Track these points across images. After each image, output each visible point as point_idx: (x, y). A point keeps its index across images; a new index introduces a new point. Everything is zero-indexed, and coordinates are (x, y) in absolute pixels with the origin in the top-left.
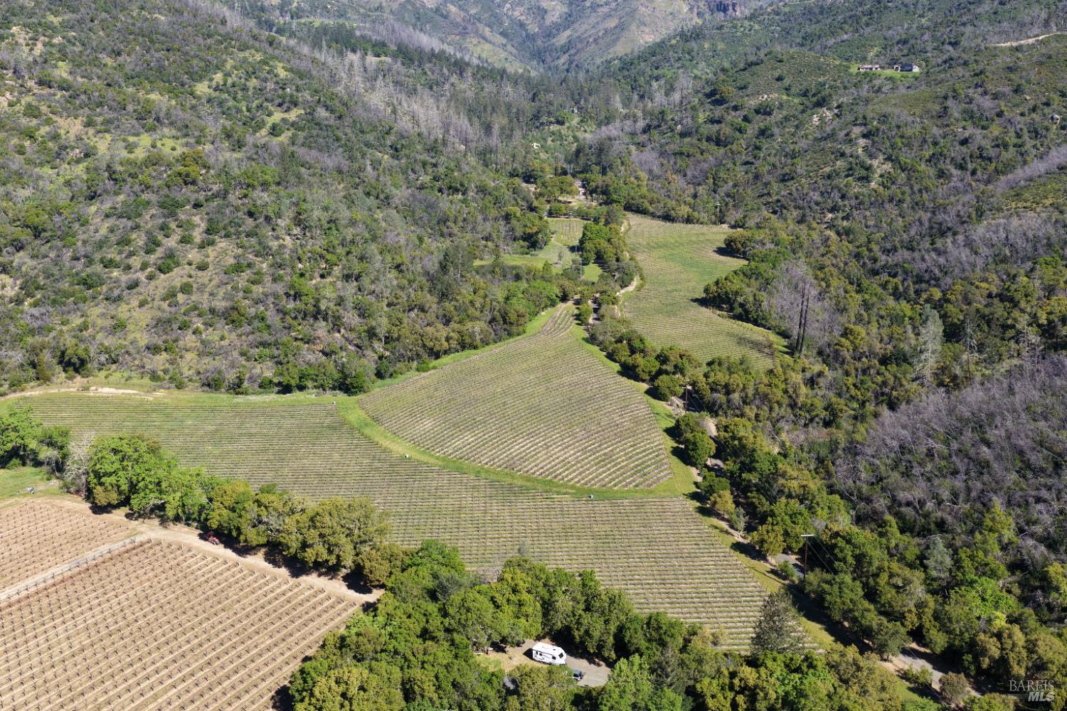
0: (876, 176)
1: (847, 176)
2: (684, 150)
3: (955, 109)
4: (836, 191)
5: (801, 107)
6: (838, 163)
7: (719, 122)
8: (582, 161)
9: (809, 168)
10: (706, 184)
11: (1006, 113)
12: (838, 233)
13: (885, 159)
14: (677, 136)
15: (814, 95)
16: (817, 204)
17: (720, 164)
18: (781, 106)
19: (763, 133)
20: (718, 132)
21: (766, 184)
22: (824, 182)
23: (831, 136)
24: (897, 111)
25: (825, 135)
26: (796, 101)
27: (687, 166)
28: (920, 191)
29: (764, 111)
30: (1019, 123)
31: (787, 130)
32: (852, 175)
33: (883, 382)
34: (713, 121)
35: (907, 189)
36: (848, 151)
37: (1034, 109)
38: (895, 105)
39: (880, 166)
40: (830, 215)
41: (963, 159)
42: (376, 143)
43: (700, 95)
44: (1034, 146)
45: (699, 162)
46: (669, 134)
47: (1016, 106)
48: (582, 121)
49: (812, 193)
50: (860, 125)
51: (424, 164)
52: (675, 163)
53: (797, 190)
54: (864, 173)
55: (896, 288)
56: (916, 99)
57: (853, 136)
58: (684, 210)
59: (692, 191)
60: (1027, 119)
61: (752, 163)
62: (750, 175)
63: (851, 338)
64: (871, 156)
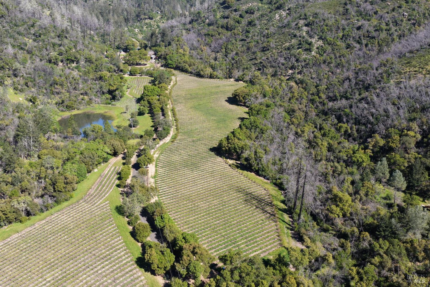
0: (315, 48)
1: (298, 48)
2: (210, 33)
3: (352, 11)
4: (293, 57)
5: (269, 10)
6: (293, 40)
7: (227, 18)
8: (154, 39)
9: (277, 44)
10: (222, 52)
11: (379, 12)
12: (296, 82)
13: (319, 39)
14: (207, 26)
15: (275, 4)
16: (283, 64)
17: (228, 41)
18: (258, 10)
19: (250, 23)
20: (227, 23)
21: (254, 53)
22: (286, 51)
23: (288, 25)
24: (322, 11)
25: (284, 25)
26: (266, 6)
27: (212, 41)
28: (340, 57)
29: (250, 12)
30: (387, 17)
31: (263, 22)
32: (301, 48)
33: (381, 263)
34: (224, 17)
35: (333, 56)
36: (298, 34)
37: (393, 10)
38: (320, 8)
39: (316, 42)
40: (290, 71)
41: (359, 37)
42: (25, 32)
43: (218, 4)
44: (396, 31)
45: (218, 39)
46: (202, 24)
47: (384, 8)
48: (161, 18)
49: (279, 59)
50: (303, 19)
51: (54, 45)
52: (205, 40)
53: (271, 56)
54: (307, 46)
55: (346, 131)
56: (330, 5)
57: (300, 25)
58: (209, 70)
59: (214, 55)
60: (390, 15)
61: (245, 40)
62: (245, 48)
63: (341, 205)
64: (311, 37)
